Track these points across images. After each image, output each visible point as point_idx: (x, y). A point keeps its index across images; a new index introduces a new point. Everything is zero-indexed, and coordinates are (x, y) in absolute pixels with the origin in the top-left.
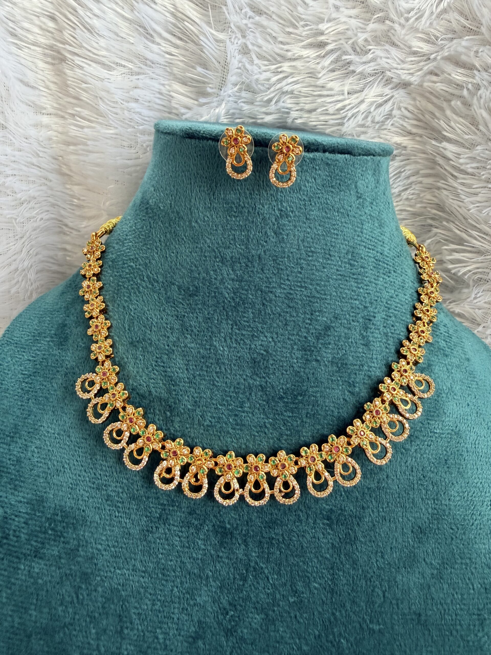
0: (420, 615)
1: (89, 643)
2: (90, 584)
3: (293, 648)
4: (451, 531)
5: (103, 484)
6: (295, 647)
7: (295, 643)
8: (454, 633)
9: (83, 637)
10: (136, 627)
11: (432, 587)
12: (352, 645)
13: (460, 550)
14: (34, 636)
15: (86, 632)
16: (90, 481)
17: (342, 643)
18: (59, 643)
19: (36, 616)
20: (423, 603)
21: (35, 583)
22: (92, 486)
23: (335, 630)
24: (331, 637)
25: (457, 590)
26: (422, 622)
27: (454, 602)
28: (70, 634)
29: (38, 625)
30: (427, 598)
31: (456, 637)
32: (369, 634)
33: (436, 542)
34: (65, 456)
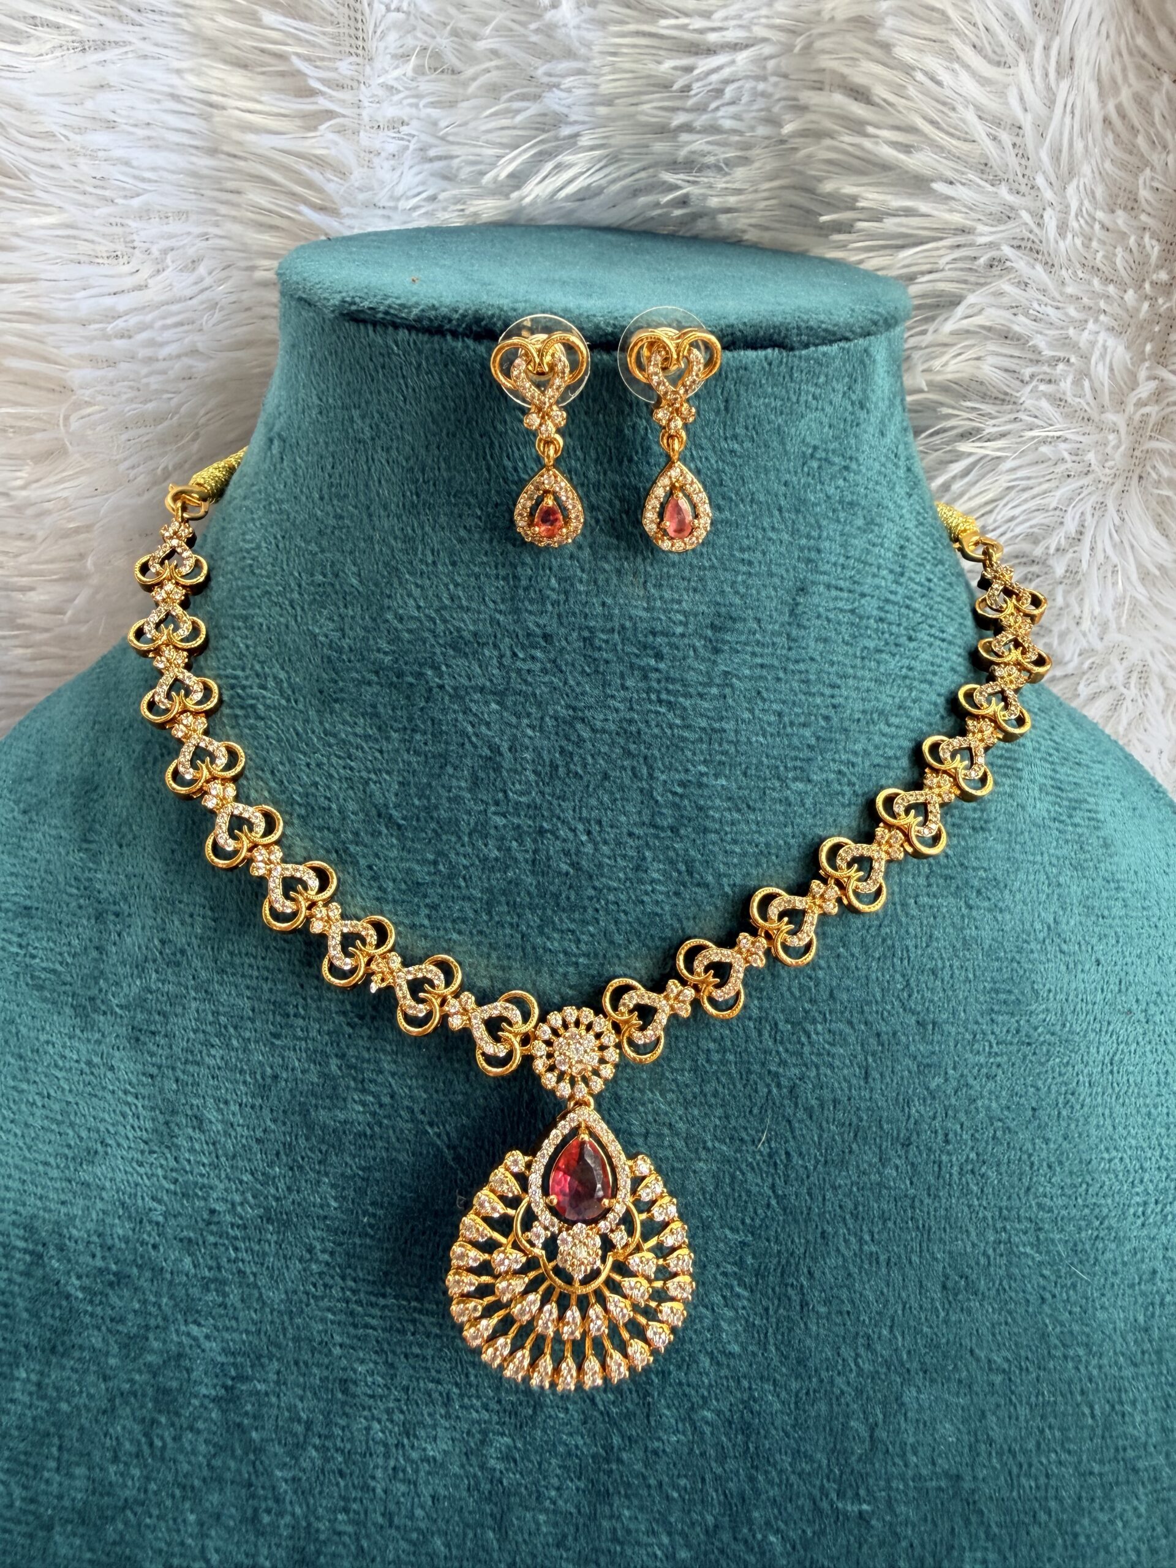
0: (959, 1477)
1: (182, 1544)
2: (178, 1414)
3: (656, 1556)
4: (1042, 1282)
5: (196, 1184)
6: (659, 1553)
7: (661, 1545)
8: (1043, 1517)
9: (169, 1530)
10: (289, 1508)
11: (989, 1414)
12: (794, 1548)
13: (1062, 1325)
14: (58, 1528)
15: (175, 1520)
16: (165, 1178)
17: (771, 1543)
18: (114, 1543)
19: (60, 1484)
20: (966, 1450)
21: (53, 1411)
22: (172, 1187)
23: (756, 1514)
24: (745, 1530)
25: (1052, 1420)
26: (964, 1495)
27: (1043, 1446)
28: (139, 1525)
29: (67, 1503)
30: (977, 1441)
31: (1046, 1525)
32: (836, 1523)
33: (1001, 1309)
34: (107, 1117)
